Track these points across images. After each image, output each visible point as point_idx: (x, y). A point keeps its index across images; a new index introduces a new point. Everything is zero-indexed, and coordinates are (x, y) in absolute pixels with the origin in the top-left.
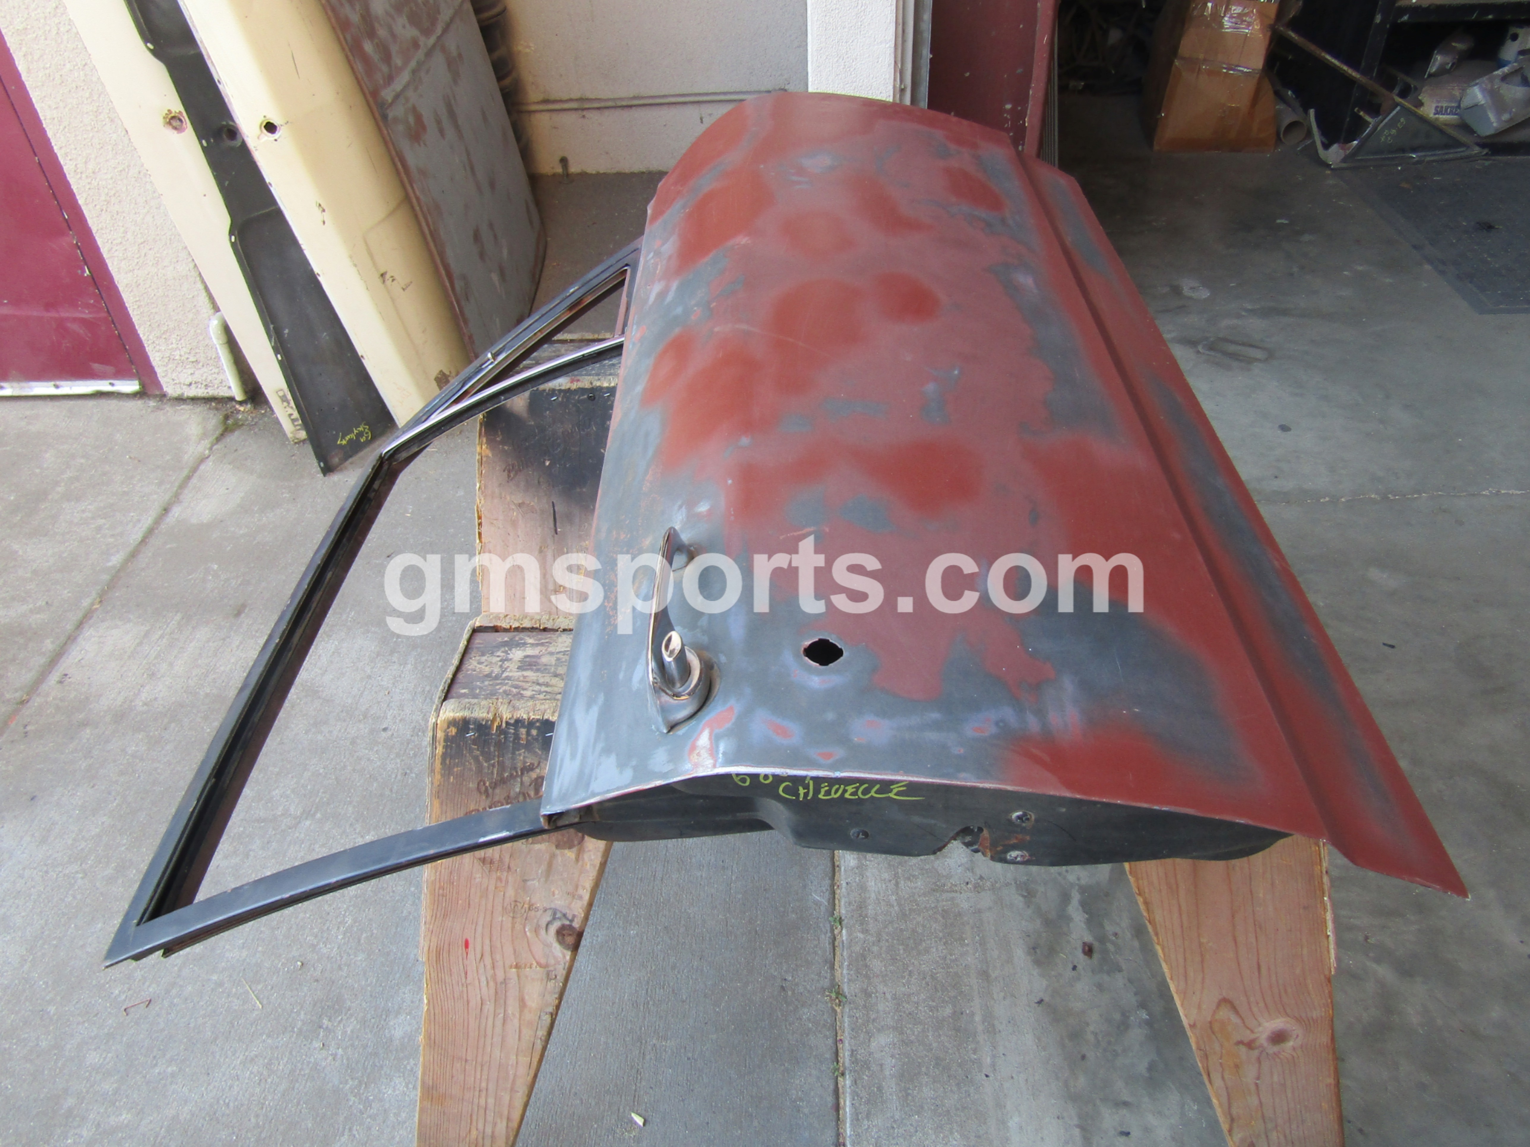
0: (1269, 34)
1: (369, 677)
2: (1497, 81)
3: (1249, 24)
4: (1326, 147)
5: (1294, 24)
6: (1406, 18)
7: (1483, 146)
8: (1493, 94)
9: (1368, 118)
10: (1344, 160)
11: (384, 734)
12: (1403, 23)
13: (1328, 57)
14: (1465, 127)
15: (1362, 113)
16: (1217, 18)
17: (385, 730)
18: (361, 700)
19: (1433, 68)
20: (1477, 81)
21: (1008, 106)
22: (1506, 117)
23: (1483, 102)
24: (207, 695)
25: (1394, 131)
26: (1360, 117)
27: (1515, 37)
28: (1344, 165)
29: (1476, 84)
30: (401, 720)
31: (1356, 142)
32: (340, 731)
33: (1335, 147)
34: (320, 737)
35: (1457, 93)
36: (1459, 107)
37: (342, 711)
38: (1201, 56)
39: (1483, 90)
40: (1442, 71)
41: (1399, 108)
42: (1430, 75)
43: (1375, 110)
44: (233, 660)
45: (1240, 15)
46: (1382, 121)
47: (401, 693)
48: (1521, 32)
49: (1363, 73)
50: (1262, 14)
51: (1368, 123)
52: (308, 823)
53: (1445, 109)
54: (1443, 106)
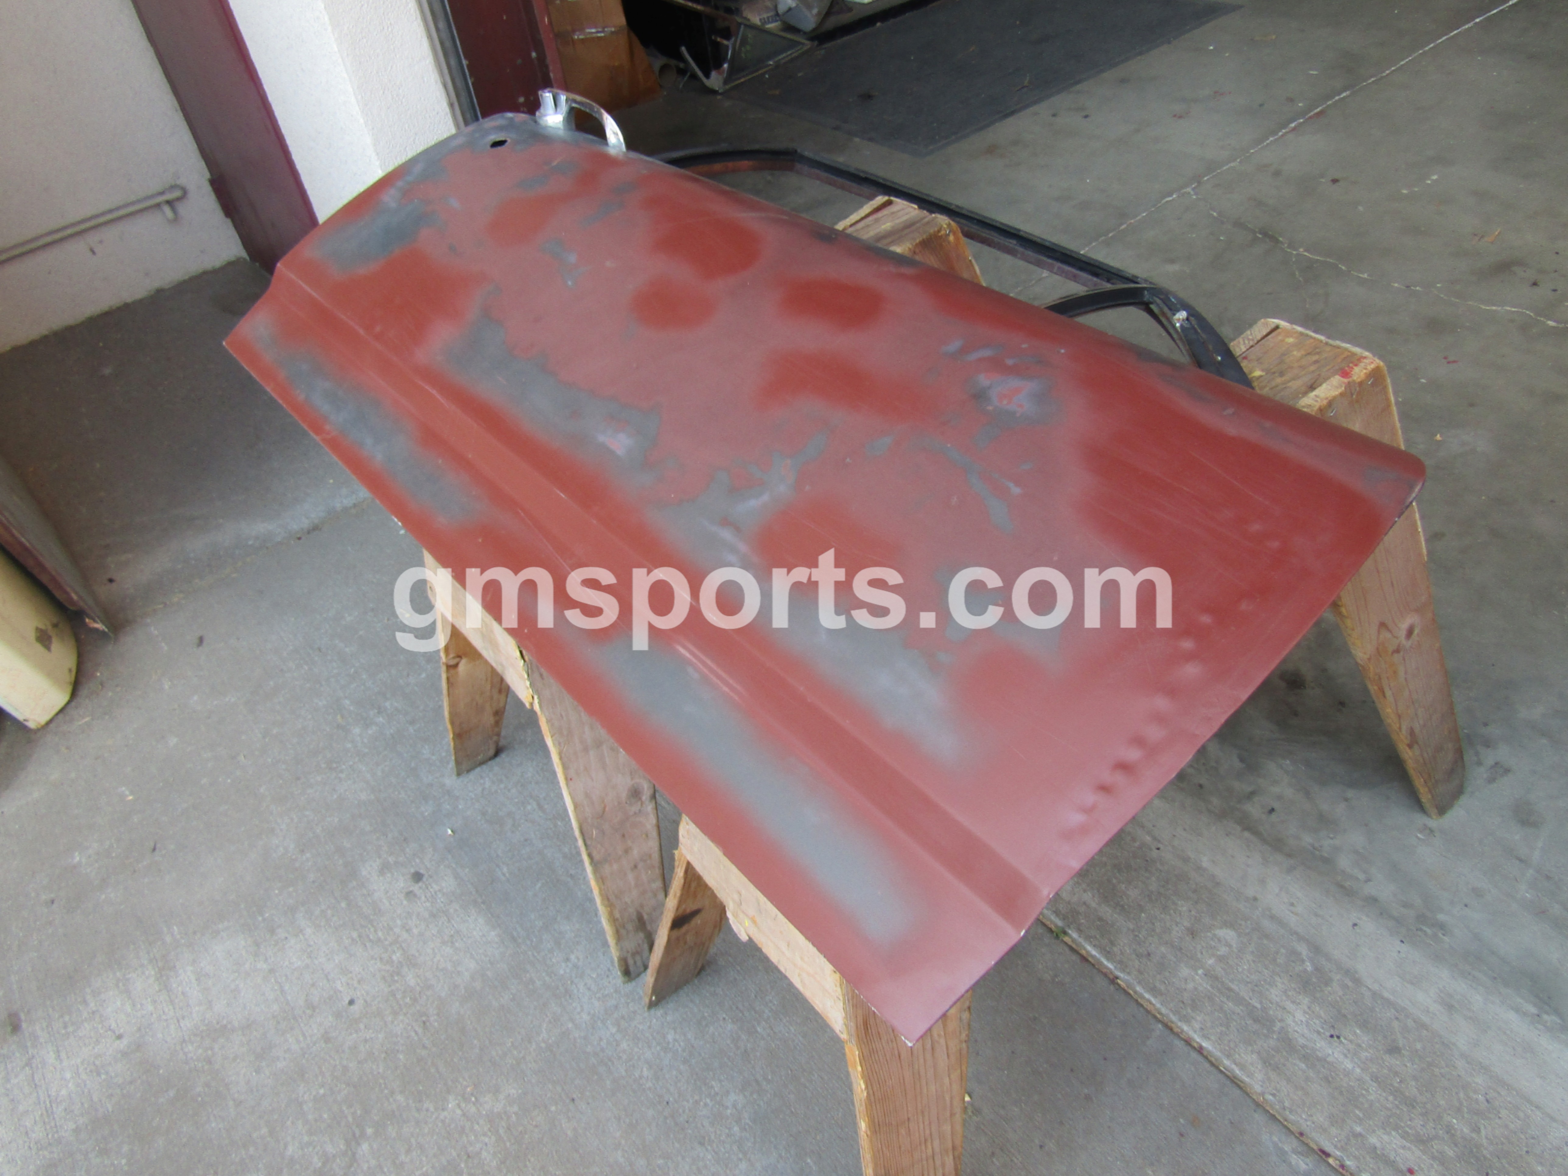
1: (272, 971)
4: (707, 76)
7: (812, 39)
9: (725, 42)
10: (726, 82)
11: (355, 1008)
14: (789, 28)
15: (719, 39)
17: (351, 1002)
18: (289, 998)
22: (815, 11)
23: (794, 5)
24: (77, 1131)
25: (748, 47)
26: (718, 43)
28: (727, 87)
30: (359, 982)
31: (726, 66)
32: (298, 1042)
33: (714, 74)
34: (280, 1065)
36: (777, 14)
37: (278, 1023)
38: (569, 28)
41: (742, 26)
43: (727, 34)
44: (68, 1075)
46: (736, 41)
47: (329, 959)
51: (727, 47)
52: (365, 1146)
53: (768, 18)
54: (765, 16)
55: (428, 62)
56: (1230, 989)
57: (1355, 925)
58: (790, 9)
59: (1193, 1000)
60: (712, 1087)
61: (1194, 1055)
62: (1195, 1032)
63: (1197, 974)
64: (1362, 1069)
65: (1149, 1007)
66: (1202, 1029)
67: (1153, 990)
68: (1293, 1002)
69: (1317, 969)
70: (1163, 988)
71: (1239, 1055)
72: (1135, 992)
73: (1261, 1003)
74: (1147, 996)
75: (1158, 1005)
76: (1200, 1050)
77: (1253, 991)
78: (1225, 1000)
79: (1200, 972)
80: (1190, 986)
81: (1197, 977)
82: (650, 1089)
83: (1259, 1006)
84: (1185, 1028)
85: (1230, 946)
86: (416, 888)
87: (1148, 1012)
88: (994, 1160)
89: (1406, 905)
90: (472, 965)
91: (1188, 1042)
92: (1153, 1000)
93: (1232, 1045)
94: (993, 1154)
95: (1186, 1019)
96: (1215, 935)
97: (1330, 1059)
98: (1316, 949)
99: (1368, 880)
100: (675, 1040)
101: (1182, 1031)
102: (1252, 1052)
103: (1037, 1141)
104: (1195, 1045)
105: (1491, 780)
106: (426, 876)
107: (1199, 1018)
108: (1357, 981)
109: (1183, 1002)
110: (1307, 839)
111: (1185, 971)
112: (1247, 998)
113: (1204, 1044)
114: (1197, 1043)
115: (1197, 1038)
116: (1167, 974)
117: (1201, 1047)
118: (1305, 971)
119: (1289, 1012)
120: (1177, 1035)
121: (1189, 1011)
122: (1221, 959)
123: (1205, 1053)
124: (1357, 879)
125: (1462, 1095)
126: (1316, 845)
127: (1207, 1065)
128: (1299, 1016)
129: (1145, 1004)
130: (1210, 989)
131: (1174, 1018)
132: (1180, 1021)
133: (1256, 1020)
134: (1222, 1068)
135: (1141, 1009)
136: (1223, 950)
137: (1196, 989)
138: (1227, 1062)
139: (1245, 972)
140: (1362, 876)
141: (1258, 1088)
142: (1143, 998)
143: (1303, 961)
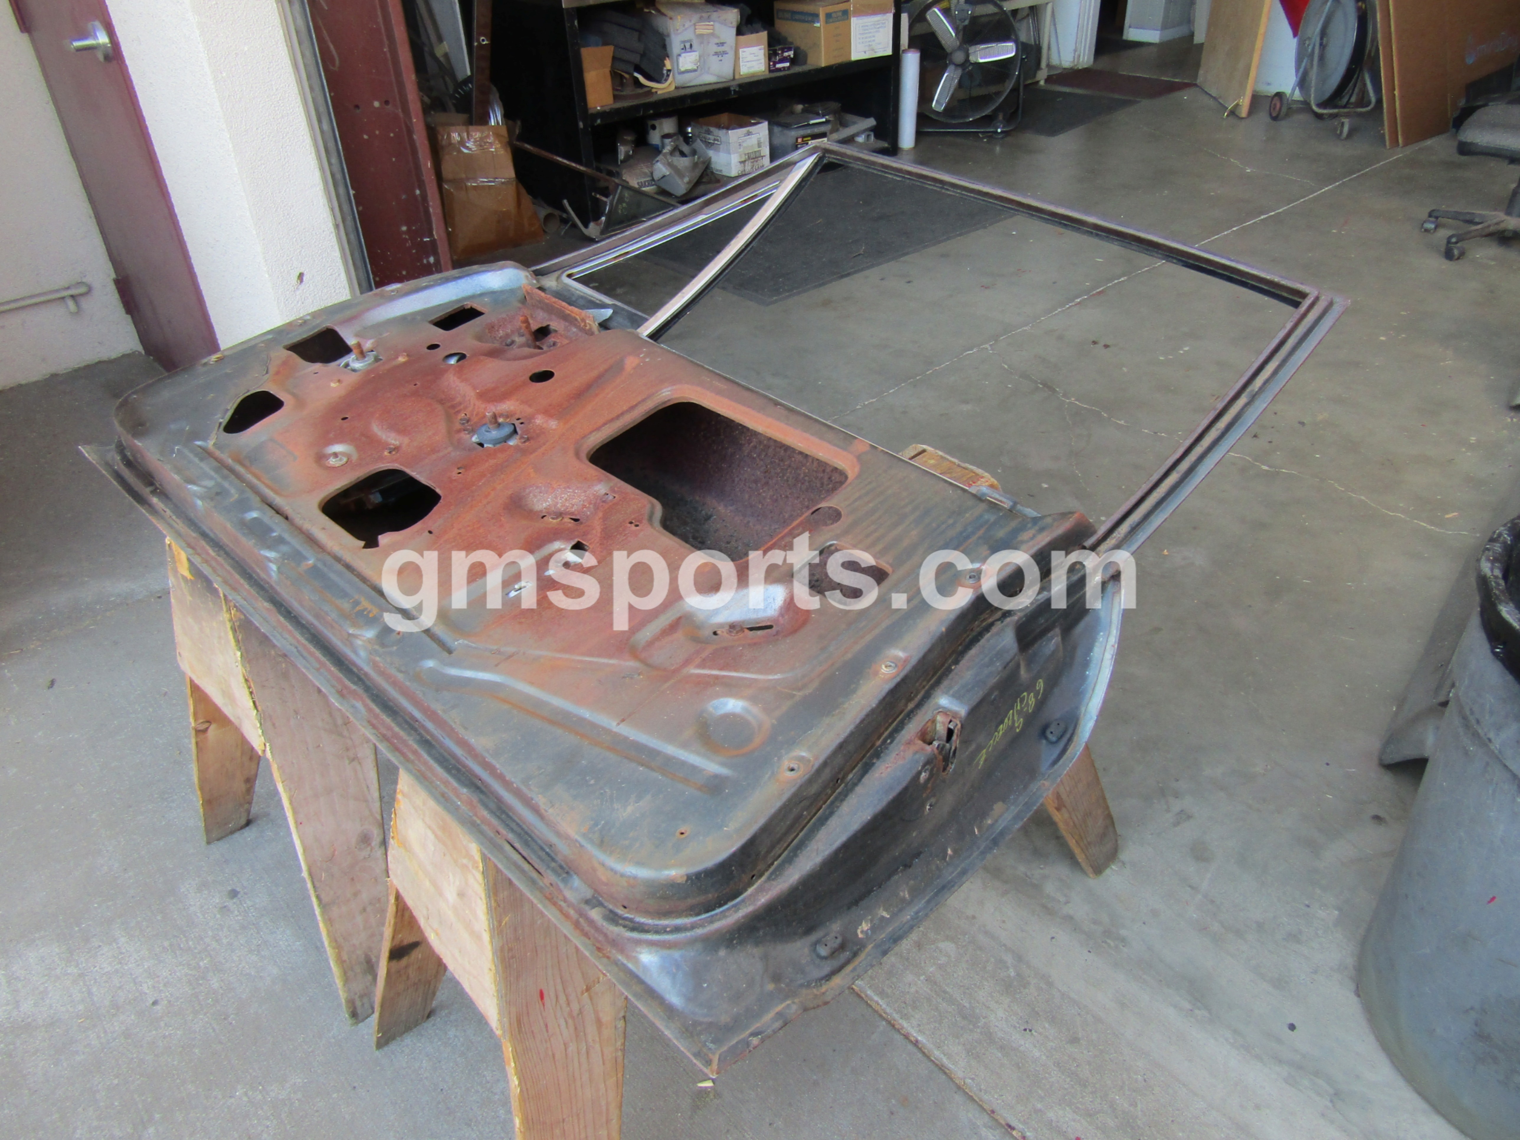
0: (509, 149)
2: (668, 157)
3: (491, 144)
4: (586, 226)
5: (521, 138)
6: (599, 121)
8: (670, 165)
9: (604, 199)
10: (602, 233)
11: (158, 1008)
12: (599, 125)
13: (560, 159)
14: (664, 192)
15: (598, 196)
16: (462, 143)
17: (155, 1003)
19: (621, 157)
20: (657, 159)
21: (404, 228)
22: (686, 180)
23: (668, 173)
25: (624, 205)
26: (598, 199)
27: (654, 127)
28: (604, 237)
29: (658, 161)
30: (165, 985)
31: (603, 218)
32: (99, 1037)
33: (592, 225)
34: (79, 1058)
35: (646, 170)
36: (653, 180)
37: (82, 1021)
38: (464, 176)
39: (664, 164)
40: (628, 157)
41: (620, 187)
42: (622, 162)
43: (606, 192)
45: (481, 139)
46: (614, 198)
47: (138, 965)
48: (656, 123)
49: (586, 166)
50: (497, 135)
51: (606, 202)
53: (645, 182)
54: (643, 180)
55: (318, 189)
56: (945, 992)
57: (1053, 938)
58: (664, 176)
59: (914, 1002)
60: (484, 1076)
61: (910, 1047)
62: (913, 1027)
63: (919, 980)
64: (1047, 1057)
65: (877, 1008)
66: (919, 1025)
67: (882, 994)
68: (997, 1002)
69: (1018, 975)
70: (889, 991)
71: (948, 1046)
72: (867, 996)
73: (970, 1003)
74: (876, 998)
75: (884, 1006)
76: (916, 1044)
77: (964, 993)
78: (940, 1000)
79: (922, 978)
80: (913, 990)
81: (919, 982)
82: (426, 1078)
83: (967, 1005)
84: (905, 1024)
85: (949, 957)
86: (230, 903)
87: (876, 1011)
88: (728, 1136)
89: (1095, 922)
90: (275, 971)
91: (906, 1037)
92: (881, 1002)
93: (943, 1038)
94: (728, 1131)
95: (906, 1017)
96: (937, 947)
97: (1022, 1048)
98: (1019, 958)
99: (1067, 903)
100: (456, 1036)
101: (903, 1028)
102: (959, 1044)
103: (767, 1120)
104: (912, 1039)
105: (1176, 824)
106: (242, 892)
107: (917, 1016)
108: (1050, 984)
109: (905, 1003)
110: (1022, 869)
111: (909, 977)
112: (959, 999)
113: (919, 1038)
114: (914, 1037)
115: (915, 1034)
116: (894, 980)
117: (917, 1041)
118: (1009, 976)
119: (992, 1010)
120: (898, 1031)
121: (910, 1010)
122: (940, 967)
123: (920, 1046)
124: (1059, 901)
125: (1125, 1076)
126: (1029, 874)
127: (920, 1055)
128: (1001, 1013)
129: (874, 1005)
130: (929, 992)
131: (896, 1016)
132: (901, 1018)
133: (964, 1018)
134: (933, 1059)
135: (870, 1010)
136: (943, 960)
137: (917, 992)
138: (937, 1053)
139: (960, 978)
140: (1062, 899)
141: (960, 1074)
142: (872, 1000)
143: (1008, 968)
